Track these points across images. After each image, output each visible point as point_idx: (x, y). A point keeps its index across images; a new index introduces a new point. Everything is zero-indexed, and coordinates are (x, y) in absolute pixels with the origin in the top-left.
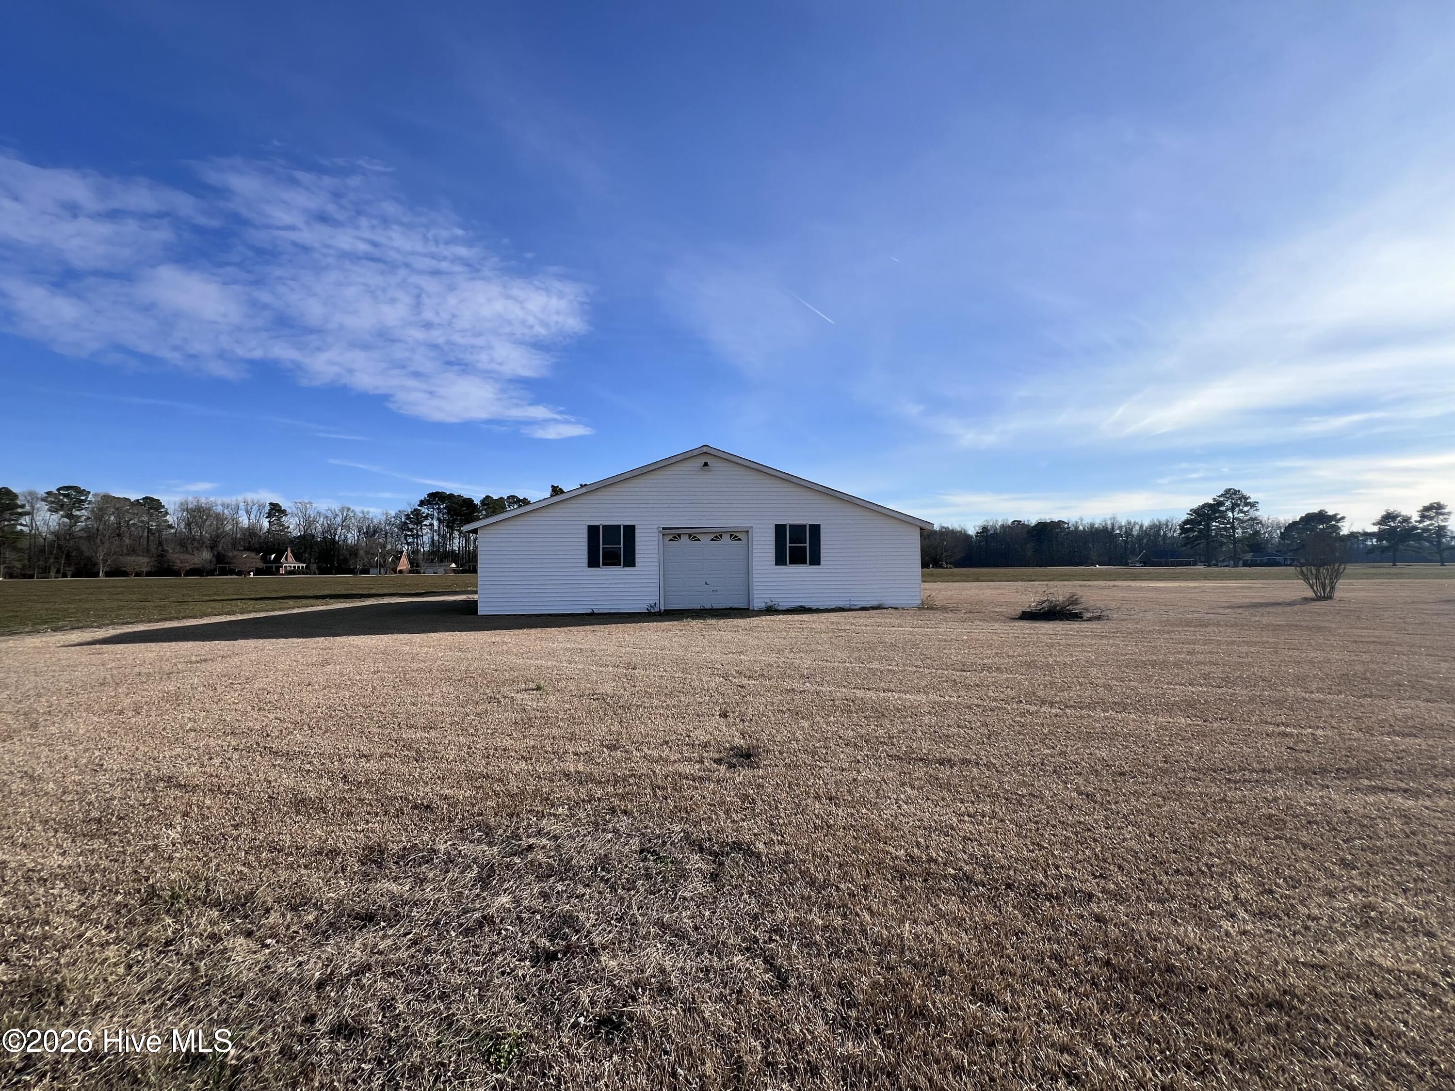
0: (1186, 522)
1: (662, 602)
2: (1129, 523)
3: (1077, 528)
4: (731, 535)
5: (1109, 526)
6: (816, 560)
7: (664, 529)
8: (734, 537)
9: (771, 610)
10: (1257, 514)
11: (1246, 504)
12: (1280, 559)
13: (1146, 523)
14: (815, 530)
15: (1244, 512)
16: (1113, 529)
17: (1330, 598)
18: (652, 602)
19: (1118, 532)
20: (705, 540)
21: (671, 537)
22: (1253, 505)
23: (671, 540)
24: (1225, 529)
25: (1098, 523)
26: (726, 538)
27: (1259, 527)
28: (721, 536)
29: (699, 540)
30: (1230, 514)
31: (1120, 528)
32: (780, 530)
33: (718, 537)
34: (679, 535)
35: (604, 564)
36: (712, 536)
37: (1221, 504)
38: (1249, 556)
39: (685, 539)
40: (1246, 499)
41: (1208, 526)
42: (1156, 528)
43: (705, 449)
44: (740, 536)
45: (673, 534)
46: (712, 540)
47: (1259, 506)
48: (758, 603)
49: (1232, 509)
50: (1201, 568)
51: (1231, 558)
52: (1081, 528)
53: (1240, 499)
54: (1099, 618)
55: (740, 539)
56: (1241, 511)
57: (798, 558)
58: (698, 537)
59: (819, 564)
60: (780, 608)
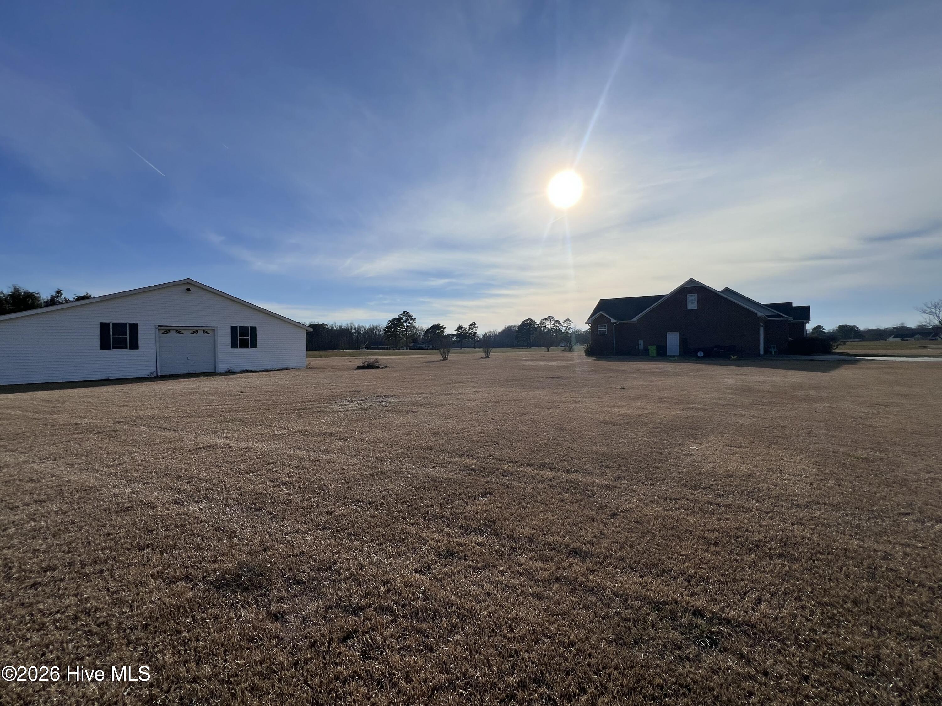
0: (387, 327)
1: (159, 371)
2: (359, 326)
3: (332, 328)
4: (204, 331)
5: (350, 328)
6: (254, 346)
7: (159, 326)
8: (205, 332)
9: (229, 373)
10: (415, 324)
11: (412, 319)
12: (423, 346)
13: (367, 327)
14: (254, 329)
15: (410, 323)
16: (351, 329)
17: (447, 359)
18: (152, 371)
19: (353, 331)
20: (187, 333)
21: (163, 331)
22: (413, 320)
23: (163, 333)
24: (403, 331)
25: (344, 325)
26: (200, 332)
27: (415, 331)
28: (197, 331)
29: (183, 333)
30: (405, 324)
31: (355, 329)
32: (234, 329)
33: (195, 332)
34: (169, 331)
35: (114, 348)
36: (191, 331)
37: (401, 318)
38: (412, 345)
39: (173, 333)
40: (412, 317)
41: (396, 329)
42: (372, 329)
43: (188, 281)
44: (209, 331)
45: (165, 330)
46: (191, 333)
47: (416, 321)
48: (221, 368)
49: (406, 322)
50: (392, 351)
51: (405, 346)
52: (335, 328)
53: (409, 316)
54: (386, 367)
55: (209, 334)
56: (409, 323)
57: (244, 344)
58: (183, 332)
59: (256, 347)
60: (234, 371)
